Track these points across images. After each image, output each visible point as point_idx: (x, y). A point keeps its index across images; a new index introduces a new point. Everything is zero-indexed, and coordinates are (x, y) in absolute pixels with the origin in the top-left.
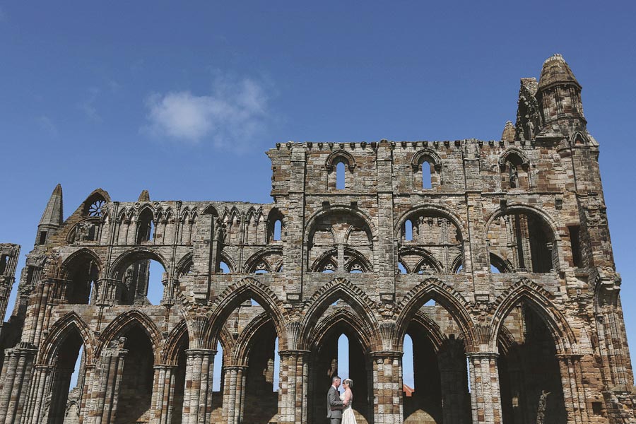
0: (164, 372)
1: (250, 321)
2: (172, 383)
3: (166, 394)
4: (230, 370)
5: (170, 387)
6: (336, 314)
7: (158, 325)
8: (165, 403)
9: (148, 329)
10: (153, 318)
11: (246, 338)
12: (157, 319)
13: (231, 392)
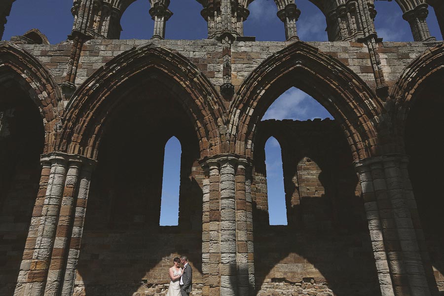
0: (60, 168)
1: (255, 66)
2: (81, 195)
3: (63, 220)
4: (219, 165)
5: (74, 205)
6: (434, 53)
7: (54, 72)
8: (59, 243)
9: (33, 85)
10: (44, 60)
11: (248, 101)
12: (53, 63)
13: (225, 214)
